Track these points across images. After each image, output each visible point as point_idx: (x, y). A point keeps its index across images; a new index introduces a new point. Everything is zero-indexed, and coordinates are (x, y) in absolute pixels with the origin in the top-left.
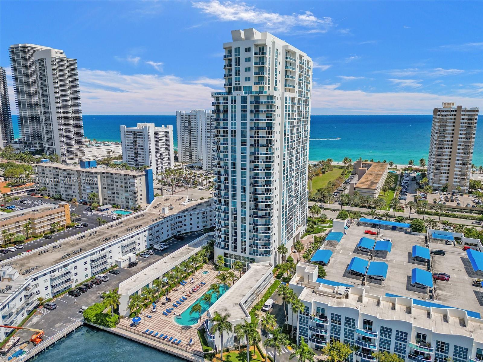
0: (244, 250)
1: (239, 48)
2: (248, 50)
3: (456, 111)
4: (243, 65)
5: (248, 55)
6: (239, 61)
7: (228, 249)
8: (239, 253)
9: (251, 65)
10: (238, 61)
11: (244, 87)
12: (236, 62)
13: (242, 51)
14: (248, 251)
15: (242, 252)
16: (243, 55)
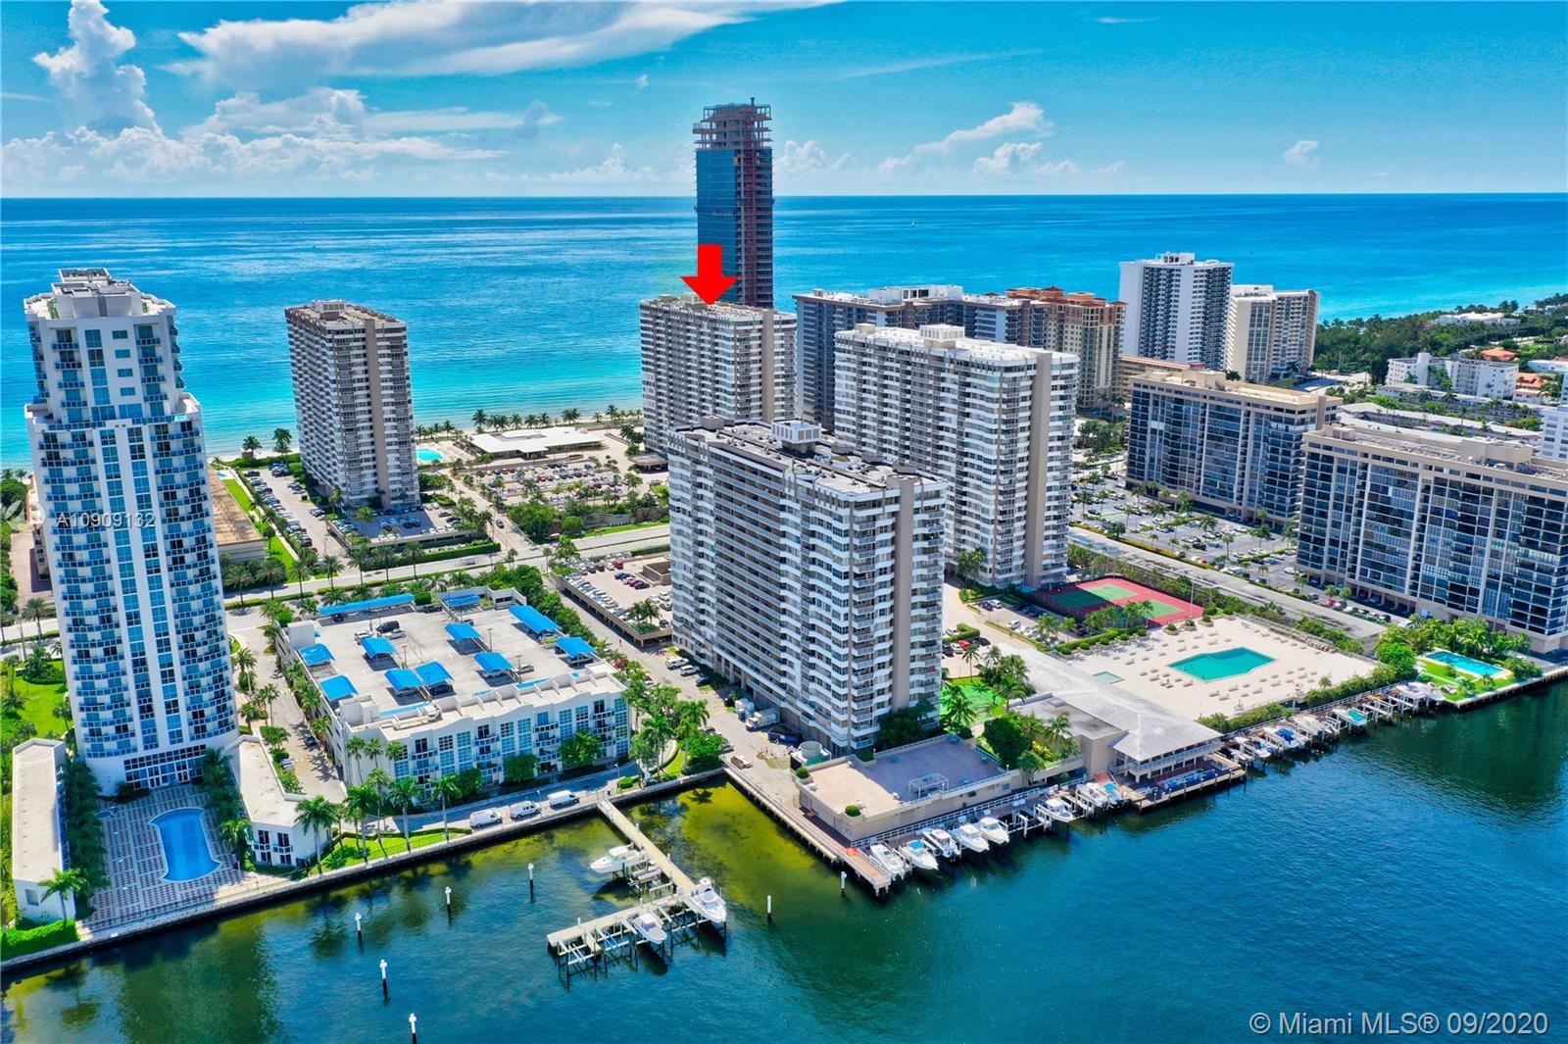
0: (175, 737)
1: (97, 332)
2: (120, 335)
3: (363, 331)
4: (112, 364)
5: (121, 344)
6: (100, 357)
7: (135, 750)
8: (165, 745)
9: (133, 362)
10: (96, 356)
11: (121, 407)
12: (91, 358)
13: (106, 337)
14: (186, 736)
15: (172, 743)
16: (109, 346)
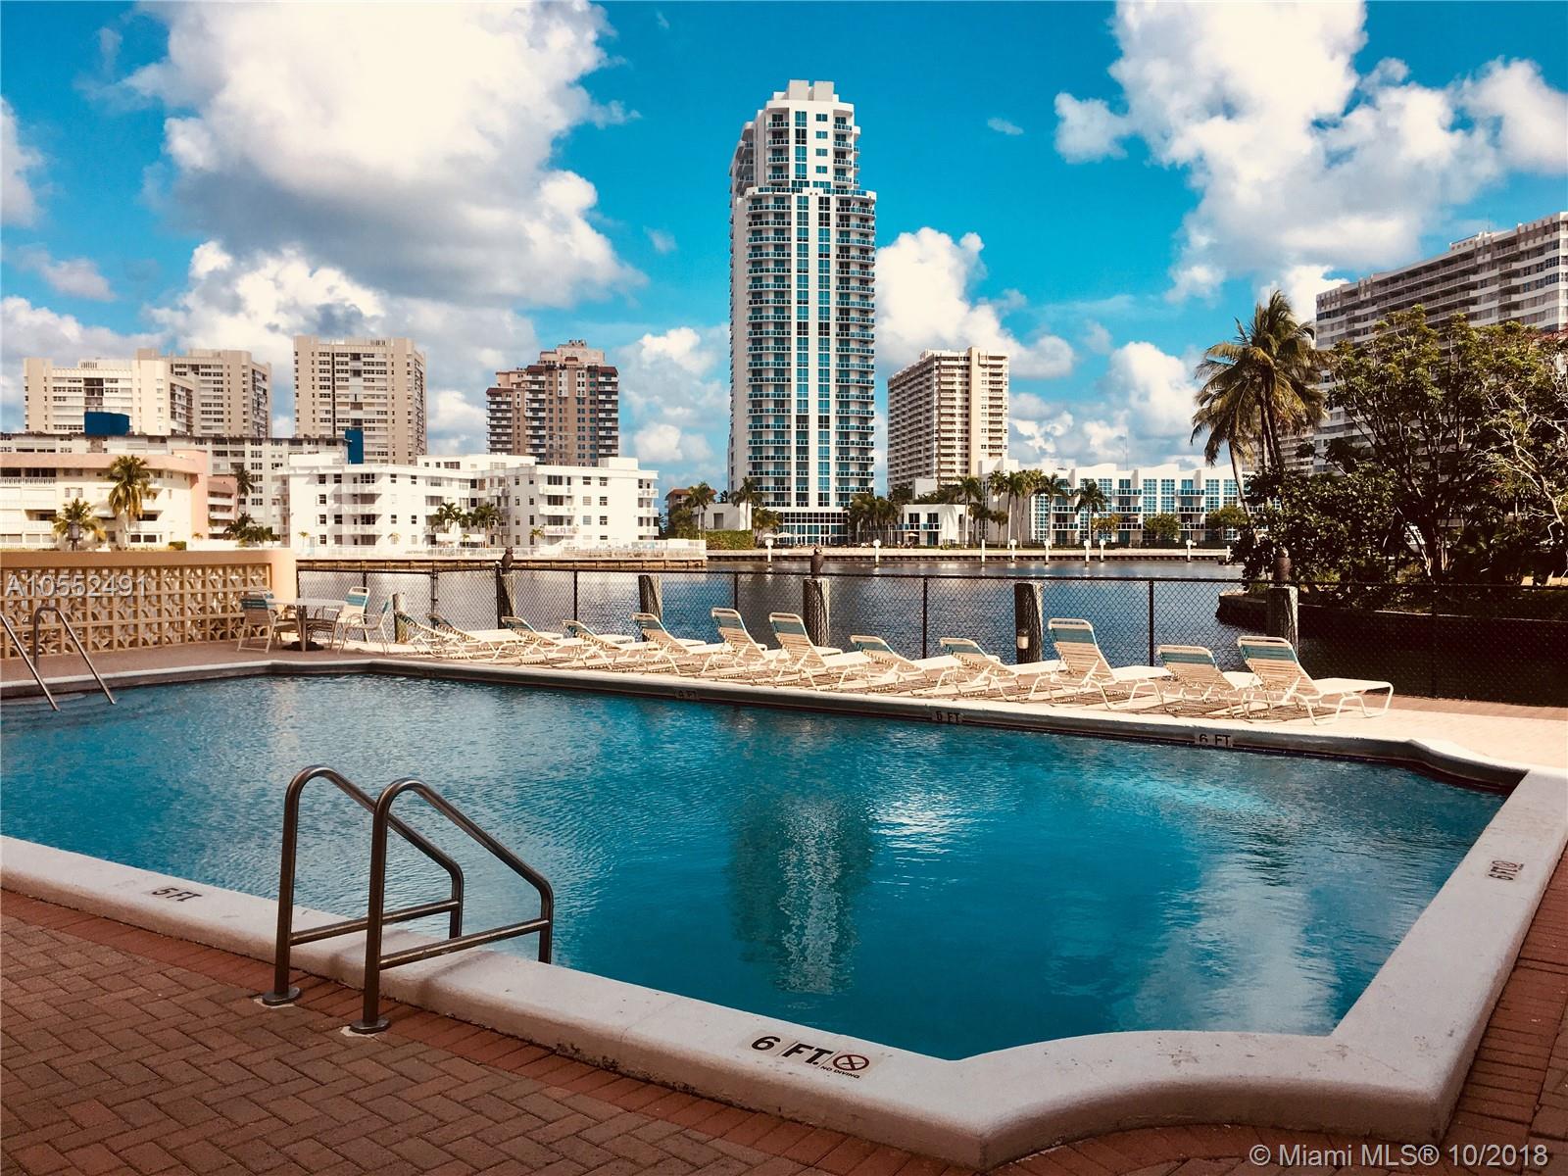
0: (823, 499)
1: (805, 113)
2: (821, 118)
5: (822, 126)
6: (804, 136)
8: (813, 507)
10: (801, 135)
11: (816, 181)
12: (798, 136)
13: (811, 119)
14: (832, 500)
15: (820, 504)
16: (812, 127)
